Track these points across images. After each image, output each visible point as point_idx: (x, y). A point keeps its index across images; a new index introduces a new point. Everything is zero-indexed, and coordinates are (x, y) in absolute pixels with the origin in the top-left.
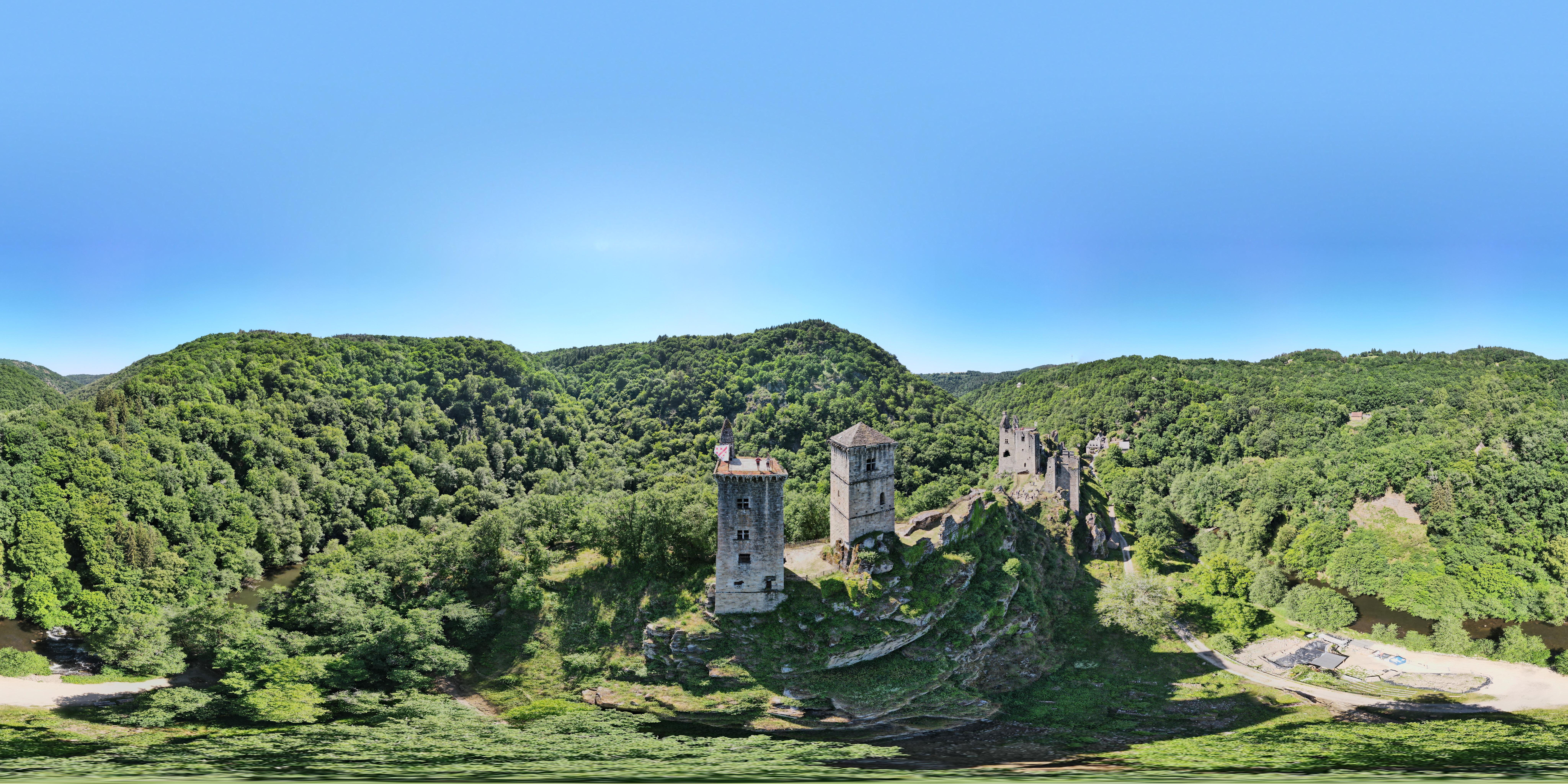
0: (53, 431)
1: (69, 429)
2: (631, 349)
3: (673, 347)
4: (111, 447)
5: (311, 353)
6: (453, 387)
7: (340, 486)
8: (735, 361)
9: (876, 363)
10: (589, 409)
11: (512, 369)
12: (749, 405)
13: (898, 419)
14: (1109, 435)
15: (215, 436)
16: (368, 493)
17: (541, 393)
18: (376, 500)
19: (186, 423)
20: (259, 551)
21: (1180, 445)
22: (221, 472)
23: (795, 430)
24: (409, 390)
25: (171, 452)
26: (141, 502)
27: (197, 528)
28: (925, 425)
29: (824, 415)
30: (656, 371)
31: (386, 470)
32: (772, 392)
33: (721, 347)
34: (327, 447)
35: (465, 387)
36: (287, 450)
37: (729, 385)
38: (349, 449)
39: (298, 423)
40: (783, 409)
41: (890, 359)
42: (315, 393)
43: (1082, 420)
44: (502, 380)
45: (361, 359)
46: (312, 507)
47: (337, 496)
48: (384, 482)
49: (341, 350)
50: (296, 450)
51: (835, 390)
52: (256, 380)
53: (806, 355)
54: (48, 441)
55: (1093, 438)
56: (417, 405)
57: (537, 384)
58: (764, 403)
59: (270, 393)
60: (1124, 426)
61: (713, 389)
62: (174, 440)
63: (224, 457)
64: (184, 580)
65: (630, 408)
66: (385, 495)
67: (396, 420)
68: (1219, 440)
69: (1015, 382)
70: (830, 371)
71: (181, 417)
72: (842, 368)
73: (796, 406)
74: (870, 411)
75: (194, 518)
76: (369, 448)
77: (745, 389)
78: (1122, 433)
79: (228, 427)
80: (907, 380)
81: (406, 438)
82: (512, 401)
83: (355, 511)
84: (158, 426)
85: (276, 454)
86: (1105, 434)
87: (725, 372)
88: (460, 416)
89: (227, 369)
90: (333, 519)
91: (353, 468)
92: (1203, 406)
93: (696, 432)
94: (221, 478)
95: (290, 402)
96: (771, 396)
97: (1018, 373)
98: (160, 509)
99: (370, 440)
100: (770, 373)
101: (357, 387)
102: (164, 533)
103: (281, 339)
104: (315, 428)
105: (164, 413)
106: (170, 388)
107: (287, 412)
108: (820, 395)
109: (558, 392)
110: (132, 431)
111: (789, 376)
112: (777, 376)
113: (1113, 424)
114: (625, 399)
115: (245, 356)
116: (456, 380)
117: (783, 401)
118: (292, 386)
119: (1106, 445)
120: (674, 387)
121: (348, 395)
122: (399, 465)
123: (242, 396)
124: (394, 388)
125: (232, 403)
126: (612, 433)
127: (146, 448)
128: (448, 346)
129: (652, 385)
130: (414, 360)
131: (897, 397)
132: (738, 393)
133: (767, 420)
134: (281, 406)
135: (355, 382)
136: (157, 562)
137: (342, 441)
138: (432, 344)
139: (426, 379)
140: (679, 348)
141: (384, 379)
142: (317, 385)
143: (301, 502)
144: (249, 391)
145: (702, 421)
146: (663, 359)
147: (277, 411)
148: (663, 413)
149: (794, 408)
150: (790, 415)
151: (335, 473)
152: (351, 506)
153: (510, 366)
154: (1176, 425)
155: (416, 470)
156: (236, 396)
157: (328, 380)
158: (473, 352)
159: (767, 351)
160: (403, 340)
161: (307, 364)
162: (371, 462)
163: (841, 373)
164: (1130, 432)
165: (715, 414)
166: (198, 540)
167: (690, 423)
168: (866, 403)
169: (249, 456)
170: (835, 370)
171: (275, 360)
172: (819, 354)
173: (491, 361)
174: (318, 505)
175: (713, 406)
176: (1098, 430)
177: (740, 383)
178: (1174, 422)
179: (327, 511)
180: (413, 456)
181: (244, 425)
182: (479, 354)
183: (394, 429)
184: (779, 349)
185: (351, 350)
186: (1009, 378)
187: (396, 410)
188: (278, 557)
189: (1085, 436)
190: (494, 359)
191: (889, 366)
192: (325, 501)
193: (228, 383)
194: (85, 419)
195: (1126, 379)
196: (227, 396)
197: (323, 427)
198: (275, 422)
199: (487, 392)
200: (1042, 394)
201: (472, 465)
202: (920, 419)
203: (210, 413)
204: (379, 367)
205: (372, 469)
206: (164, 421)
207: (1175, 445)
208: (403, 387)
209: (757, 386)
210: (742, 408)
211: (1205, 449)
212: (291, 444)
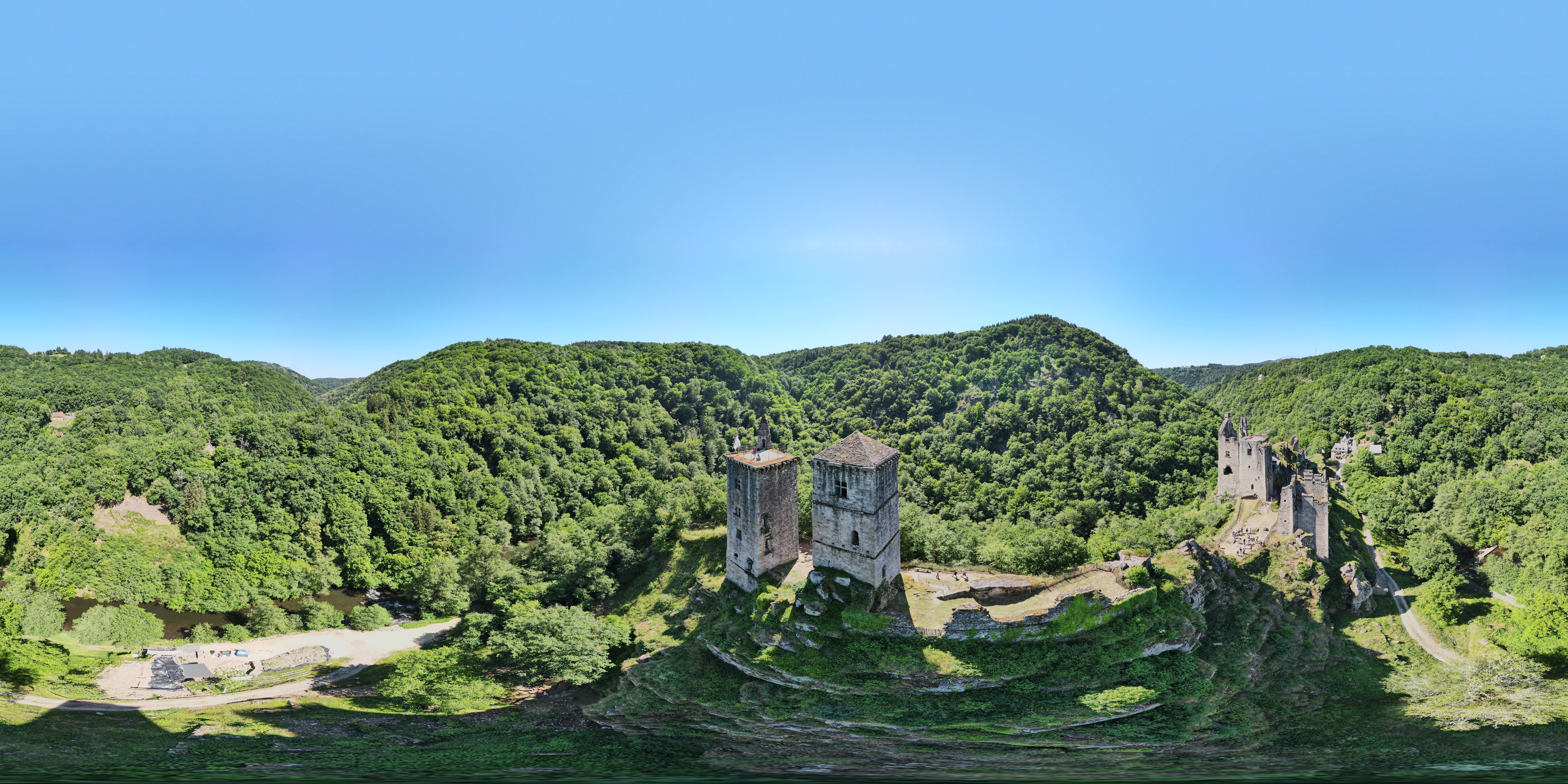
0: (340, 428)
1: (353, 427)
2: (854, 350)
3: (894, 347)
4: (388, 442)
5: (551, 361)
6: (678, 391)
7: (573, 474)
8: (951, 359)
9: (1103, 357)
10: (807, 409)
11: (733, 373)
12: (960, 404)
13: (1120, 417)
14: (1356, 437)
15: (470, 435)
16: (595, 481)
17: (759, 394)
18: (602, 486)
19: (446, 423)
20: (510, 522)
21: (1439, 448)
22: (477, 463)
23: (1004, 430)
24: (638, 394)
25: (436, 447)
26: (419, 484)
27: (462, 504)
28: (1151, 424)
29: (1034, 415)
30: (875, 371)
31: (613, 462)
32: (983, 390)
33: (940, 346)
34: (564, 443)
35: (689, 390)
36: (529, 445)
37: (942, 385)
38: (583, 445)
39: (539, 423)
40: (993, 408)
41: (1119, 353)
42: (555, 398)
43: (1326, 419)
44: (724, 383)
45: (596, 366)
46: (550, 490)
47: (569, 482)
48: (609, 471)
49: (579, 358)
50: (538, 445)
51: (1051, 387)
52: (503, 386)
53: (1025, 351)
54: (337, 438)
55: (1338, 441)
56: (644, 407)
57: (757, 386)
58: (973, 402)
59: (516, 398)
60: (1374, 426)
61: (926, 389)
62: (437, 437)
63: (477, 450)
64: (457, 541)
65: (845, 409)
66: (609, 482)
67: (625, 420)
68: (1480, 442)
69: (1256, 374)
70: (1049, 367)
71: (441, 418)
72: (1062, 364)
73: (1008, 404)
74: (1086, 410)
75: (458, 496)
76: (600, 445)
77: (958, 388)
78: (1372, 434)
79: (481, 427)
80: (1135, 375)
81: (633, 436)
82: (731, 402)
83: (584, 494)
84: (423, 426)
85: (521, 448)
86: (1352, 435)
87: (939, 370)
88: (683, 417)
89: (476, 376)
90: (566, 501)
91: (586, 461)
92: (1463, 402)
93: (902, 431)
94: (476, 467)
95: (533, 405)
96: (983, 394)
97: (1261, 365)
98: (432, 490)
99: (602, 438)
100: (985, 370)
101: (591, 392)
102: (438, 507)
103: (526, 348)
104: (554, 427)
105: (427, 414)
106: (429, 393)
107: (530, 415)
108: (1033, 392)
109: (777, 393)
110: (402, 429)
111: (1003, 373)
112: (991, 374)
113: (1361, 424)
114: (840, 400)
115: (493, 365)
116: (681, 384)
117: (994, 399)
118: (535, 392)
119: (1354, 448)
120: (887, 387)
121: (584, 399)
122: (624, 458)
123: (492, 401)
124: (625, 393)
125: (483, 407)
126: (825, 432)
127: (415, 443)
128: (677, 352)
129: (868, 385)
130: (645, 365)
131: (1122, 394)
132: (949, 392)
133: (975, 420)
134: (525, 409)
135: (590, 388)
136: (437, 529)
137: (576, 438)
138: (663, 350)
139: (654, 383)
140: (900, 348)
141: (617, 384)
142: (557, 391)
143: (541, 486)
144: (498, 396)
145: (910, 421)
146: (884, 358)
147: (522, 413)
148: (874, 413)
149: (1005, 407)
150: (998, 415)
151: (570, 464)
152: (582, 490)
153: (732, 369)
154: (1433, 425)
155: (639, 463)
156: (487, 401)
157: (566, 386)
158: (699, 356)
159: (986, 348)
160: (638, 346)
161: (548, 371)
162: (602, 456)
163: (1060, 370)
164: (1381, 433)
165: (925, 413)
166: (462, 512)
167: (899, 423)
168: (1086, 401)
169: (499, 449)
170: (1055, 366)
171: (520, 368)
172: (1038, 350)
173: (714, 365)
174: (554, 488)
175: (923, 405)
176: (1344, 431)
177: (953, 382)
178: (1430, 422)
179: (562, 495)
180: (637, 451)
181: (495, 425)
182: (704, 360)
183: (623, 428)
184: (999, 346)
185: (587, 358)
186: (1251, 371)
187: (625, 411)
188: (523, 528)
189: (1329, 438)
190: (718, 364)
191: (1116, 360)
192: (561, 485)
193: (478, 389)
194: (363, 420)
195: (1376, 370)
196: (478, 402)
197: (560, 426)
198: (520, 422)
199: (708, 394)
200: (1284, 389)
201: (686, 459)
202: (1143, 417)
203: (466, 415)
204: (612, 373)
205: (602, 461)
206: (427, 422)
207: (1434, 448)
208: (632, 391)
209: (971, 385)
210: (952, 407)
211: (1466, 452)
212: (533, 441)
